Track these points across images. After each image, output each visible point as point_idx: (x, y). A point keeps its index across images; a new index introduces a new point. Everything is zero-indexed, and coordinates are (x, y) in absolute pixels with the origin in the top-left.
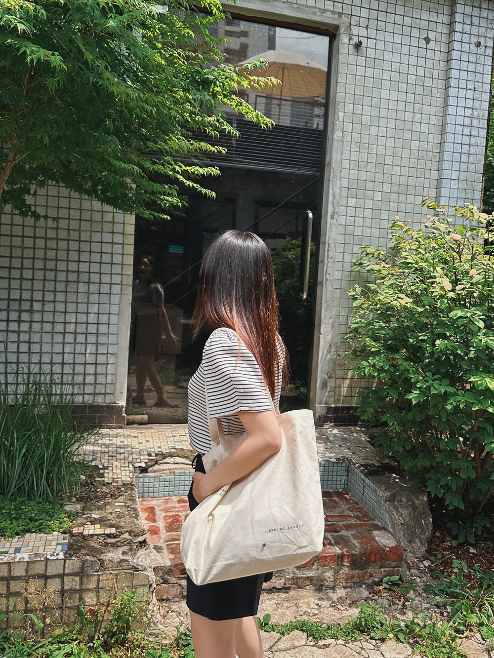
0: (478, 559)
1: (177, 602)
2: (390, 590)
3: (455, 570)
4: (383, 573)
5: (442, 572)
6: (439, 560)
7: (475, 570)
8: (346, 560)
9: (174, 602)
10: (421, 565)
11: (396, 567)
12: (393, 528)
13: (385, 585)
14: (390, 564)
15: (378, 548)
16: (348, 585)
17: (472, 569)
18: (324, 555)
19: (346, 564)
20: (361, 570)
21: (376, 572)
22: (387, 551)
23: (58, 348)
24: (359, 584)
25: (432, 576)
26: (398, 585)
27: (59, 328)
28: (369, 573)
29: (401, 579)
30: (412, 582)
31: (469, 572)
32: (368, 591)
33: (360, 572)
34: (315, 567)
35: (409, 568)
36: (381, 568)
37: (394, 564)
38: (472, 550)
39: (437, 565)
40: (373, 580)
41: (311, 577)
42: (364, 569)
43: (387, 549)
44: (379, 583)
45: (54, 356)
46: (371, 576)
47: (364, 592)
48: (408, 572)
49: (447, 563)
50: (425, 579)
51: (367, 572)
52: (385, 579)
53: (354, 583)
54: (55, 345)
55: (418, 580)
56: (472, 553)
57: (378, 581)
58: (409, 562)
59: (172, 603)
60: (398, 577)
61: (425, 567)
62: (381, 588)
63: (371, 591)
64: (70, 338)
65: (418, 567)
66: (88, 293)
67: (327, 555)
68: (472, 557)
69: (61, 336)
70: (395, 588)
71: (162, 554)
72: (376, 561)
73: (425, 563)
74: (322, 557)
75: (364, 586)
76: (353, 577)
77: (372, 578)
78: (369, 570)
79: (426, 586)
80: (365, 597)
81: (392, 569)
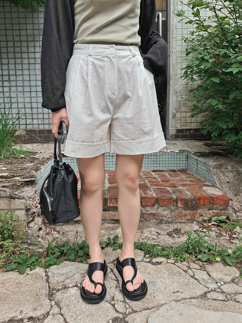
2: (218, 226)
4: (212, 214)
8: (180, 203)
11: (224, 210)
12: (220, 185)
13: (213, 223)
14: (217, 207)
15: (206, 195)
16: (182, 221)
18: (162, 198)
19: (180, 206)
20: (192, 211)
21: (205, 213)
22: (215, 198)
24: (191, 221)
26: (226, 223)
28: (199, 213)
32: (198, 225)
34: (156, 207)
36: (209, 210)
37: (221, 208)
41: (153, 213)
42: (195, 210)
43: (215, 196)
44: (209, 221)
46: (201, 215)
47: (195, 226)
51: (197, 213)
52: (214, 219)
53: (187, 220)
60: (225, 217)
62: (210, 224)
63: (201, 226)
67: (165, 198)
70: (222, 225)
72: (205, 205)
74: (161, 200)
75: (195, 222)
76: (186, 215)
77: (202, 217)
78: (199, 211)
80: (195, 229)
81: (219, 211)
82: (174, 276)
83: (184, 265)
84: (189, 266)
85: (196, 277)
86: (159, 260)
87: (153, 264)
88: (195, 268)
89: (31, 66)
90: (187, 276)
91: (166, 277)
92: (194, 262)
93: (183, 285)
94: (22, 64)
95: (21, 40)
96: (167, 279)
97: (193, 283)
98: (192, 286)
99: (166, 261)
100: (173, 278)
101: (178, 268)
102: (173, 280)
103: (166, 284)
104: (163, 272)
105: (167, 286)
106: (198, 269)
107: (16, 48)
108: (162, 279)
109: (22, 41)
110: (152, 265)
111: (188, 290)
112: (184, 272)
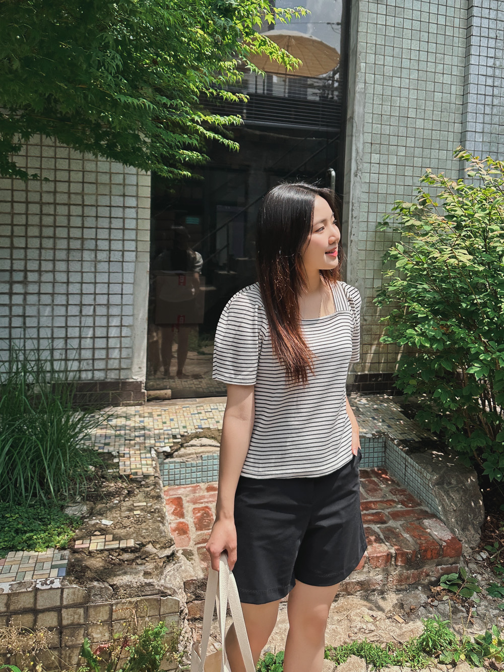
2: (450, 591)
4: (440, 571)
5: (503, 565)
6: (498, 551)
8: (400, 559)
10: (479, 558)
11: (455, 563)
12: (446, 515)
13: (443, 586)
14: (447, 561)
15: (433, 542)
16: (402, 587)
18: (375, 555)
19: (399, 564)
20: (417, 569)
21: (432, 570)
22: (444, 546)
23: (60, 322)
24: (414, 586)
25: (492, 571)
26: (459, 586)
27: (61, 300)
28: (425, 572)
29: (460, 578)
30: (473, 581)
32: (425, 593)
33: (416, 572)
34: (365, 570)
35: (467, 563)
36: (437, 565)
37: (451, 560)
39: (496, 557)
40: (430, 580)
41: (361, 581)
42: (420, 568)
43: (444, 544)
44: (436, 583)
45: (55, 330)
46: (428, 575)
47: (421, 595)
48: (466, 568)
50: (486, 576)
51: (422, 572)
53: (409, 585)
54: (55, 318)
55: (479, 578)
57: (435, 581)
58: (465, 554)
60: (457, 575)
61: (484, 560)
62: (438, 589)
63: (429, 592)
64: (73, 310)
65: (476, 560)
66: (96, 261)
67: (379, 555)
69: (64, 309)
70: (455, 589)
71: (193, 562)
72: (432, 558)
73: (482, 554)
74: (373, 558)
75: (420, 588)
76: (408, 578)
77: (428, 578)
78: (425, 569)
79: (489, 585)
80: (423, 602)
81: (450, 566)
89: (72, 253)
92: (436, 667)
94: (54, 249)
95: (57, 202)
107: (44, 218)
109: (58, 204)
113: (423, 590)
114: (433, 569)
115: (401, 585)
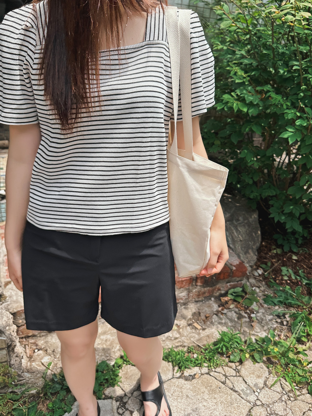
0: (300, 265)
1: (43, 336)
2: (234, 301)
3: (286, 278)
4: (229, 287)
5: (275, 279)
6: (271, 268)
7: (300, 276)
8: (199, 281)
9: (40, 337)
10: (256, 274)
11: (240, 281)
13: (230, 297)
14: (235, 280)
17: (298, 276)
18: (181, 280)
19: (199, 284)
20: (212, 287)
22: (234, 270)
24: (209, 298)
25: (266, 284)
26: (242, 297)
28: (218, 288)
29: (244, 291)
30: (253, 293)
31: (296, 278)
32: (217, 303)
33: (211, 289)
35: (248, 279)
36: (227, 283)
37: (238, 279)
38: (295, 257)
39: (269, 273)
40: (221, 294)
42: (214, 285)
43: (234, 268)
44: (226, 295)
46: (219, 290)
47: (214, 304)
48: (248, 283)
49: (277, 272)
50: (262, 289)
51: (216, 288)
52: (231, 291)
53: (205, 297)
55: (258, 290)
56: (295, 260)
57: (224, 293)
59: (39, 338)
60: (241, 289)
61: (260, 275)
62: (226, 299)
63: (219, 302)
65: (254, 275)
67: (183, 279)
68: (295, 263)
70: (239, 299)
72: (224, 279)
73: (258, 271)
75: (213, 299)
76: (204, 293)
77: (219, 292)
78: (218, 286)
79: (264, 295)
80: (215, 310)
81: (236, 283)
82: (215, 394)
83: (219, 373)
84: (224, 373)
85: (237, 389)
86: (192, 372)
87: (186, 379)
88: (231, 375)
90: (227, 390)
91: (207, 397)
92: (227, 366)
93: (228, 405)
96: (209, 401)
97: (236, 400)
98: (237, 405)
99: (200, 372)
100: (215, 398)
101: (216, 380)
102: (215, 400)
103: (211, 409)
104: (202, 391)
105: (212, 411)
106: (234, 375)
108: (204, 402)
110: (186, 382)
111: (235, 412)
112: (223, 386)
113: (215, 300)
114: (224, 286)
115: (199, 298)
